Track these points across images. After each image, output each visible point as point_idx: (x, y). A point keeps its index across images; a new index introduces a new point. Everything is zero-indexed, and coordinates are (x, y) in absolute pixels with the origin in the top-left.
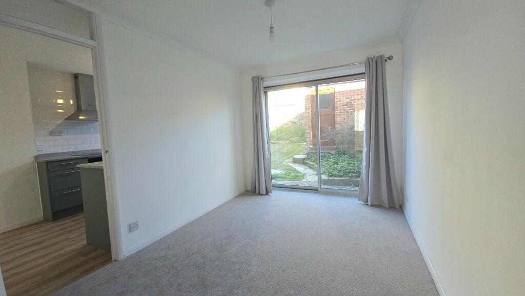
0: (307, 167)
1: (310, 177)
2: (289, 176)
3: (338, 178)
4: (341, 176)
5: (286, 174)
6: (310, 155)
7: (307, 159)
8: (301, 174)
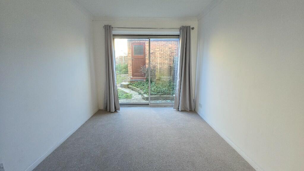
0: (131, 90)
1: (136, 96)
2: (122, 96)
3: (154, 96)
4: (155, 95)
5: (119, 95)
6: (132, 82)
7: (130, 85)
8: (129, 95)
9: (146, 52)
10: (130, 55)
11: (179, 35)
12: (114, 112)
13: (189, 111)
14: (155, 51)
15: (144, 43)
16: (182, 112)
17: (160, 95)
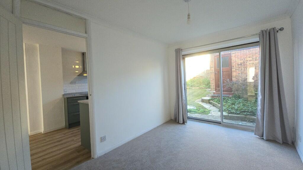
0: (211, 105)
1: (215, 113)
2: (199, 111)
4: (238, 114)
5: (197, 109)
6: (213, 97)
7: (211, 100)
8: (207, 110)
9: (233, 64)
10: (213, 69)
11: (258, 42)
12: (182, 124)
13: (281, 142)
14: (245, 61)
15: (230, 54)
16: (267, 142)
17: (246, 115)
